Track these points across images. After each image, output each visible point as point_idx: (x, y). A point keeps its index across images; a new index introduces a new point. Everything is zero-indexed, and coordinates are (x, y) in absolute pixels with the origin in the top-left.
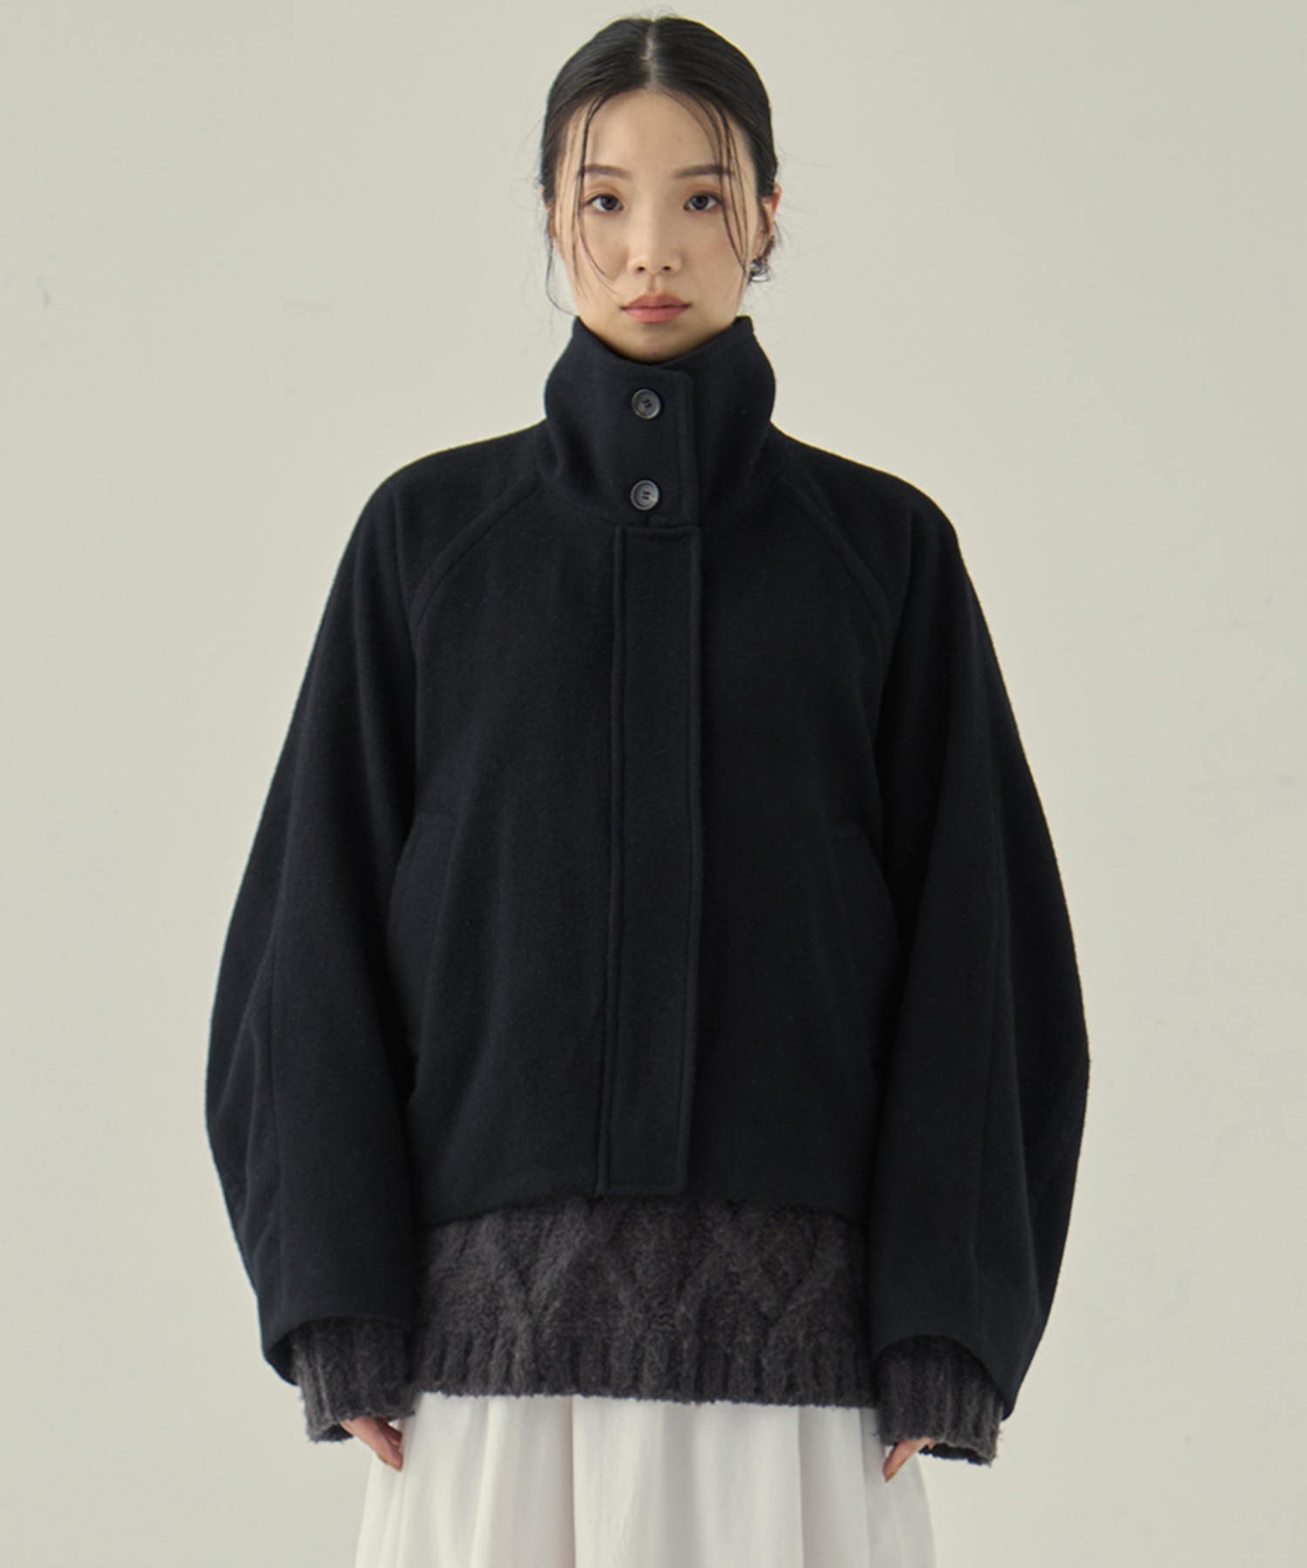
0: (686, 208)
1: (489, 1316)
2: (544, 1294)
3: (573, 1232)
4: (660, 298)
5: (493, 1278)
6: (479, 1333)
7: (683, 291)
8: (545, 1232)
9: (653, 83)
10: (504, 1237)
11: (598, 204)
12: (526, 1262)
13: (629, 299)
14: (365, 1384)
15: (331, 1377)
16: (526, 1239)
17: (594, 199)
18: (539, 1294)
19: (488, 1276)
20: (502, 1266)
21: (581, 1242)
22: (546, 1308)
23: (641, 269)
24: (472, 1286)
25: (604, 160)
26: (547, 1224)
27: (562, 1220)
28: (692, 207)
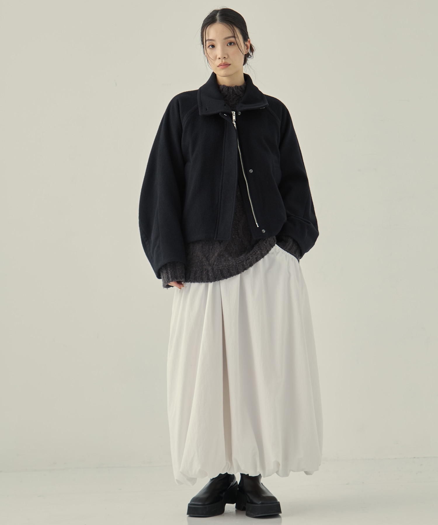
0: (227, 45)
1: (200, 266)
2: (213, 262)
3: (217, 249)
4: (224, 63)
5: (201, 259)
6: (199, 270)
7: (229, 62)
8: (211, 249)
9: (218, 21)
10: (202, 251)
11: (210, 47)
12: (207, 255)
13: (218, 65)
14: (178, 274)
15: (171, 273)
16: (207, 251)
17: (210, 46)
18: (212, 262)
19: (200, 259)
20: (202, 257)
21: (219, 250)
22: (214, 264)
23: (220, 58)
24: (196, 261)
25: (210, 38)
26: (211, 247)
27: (214, 247)
28: (229, 45)
